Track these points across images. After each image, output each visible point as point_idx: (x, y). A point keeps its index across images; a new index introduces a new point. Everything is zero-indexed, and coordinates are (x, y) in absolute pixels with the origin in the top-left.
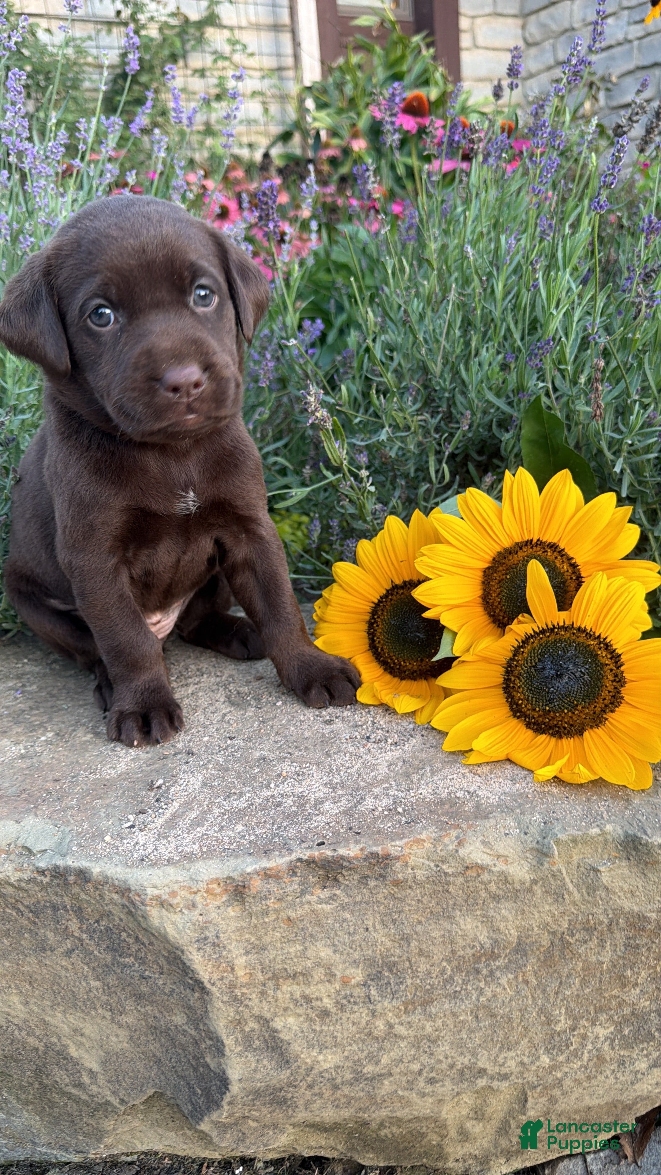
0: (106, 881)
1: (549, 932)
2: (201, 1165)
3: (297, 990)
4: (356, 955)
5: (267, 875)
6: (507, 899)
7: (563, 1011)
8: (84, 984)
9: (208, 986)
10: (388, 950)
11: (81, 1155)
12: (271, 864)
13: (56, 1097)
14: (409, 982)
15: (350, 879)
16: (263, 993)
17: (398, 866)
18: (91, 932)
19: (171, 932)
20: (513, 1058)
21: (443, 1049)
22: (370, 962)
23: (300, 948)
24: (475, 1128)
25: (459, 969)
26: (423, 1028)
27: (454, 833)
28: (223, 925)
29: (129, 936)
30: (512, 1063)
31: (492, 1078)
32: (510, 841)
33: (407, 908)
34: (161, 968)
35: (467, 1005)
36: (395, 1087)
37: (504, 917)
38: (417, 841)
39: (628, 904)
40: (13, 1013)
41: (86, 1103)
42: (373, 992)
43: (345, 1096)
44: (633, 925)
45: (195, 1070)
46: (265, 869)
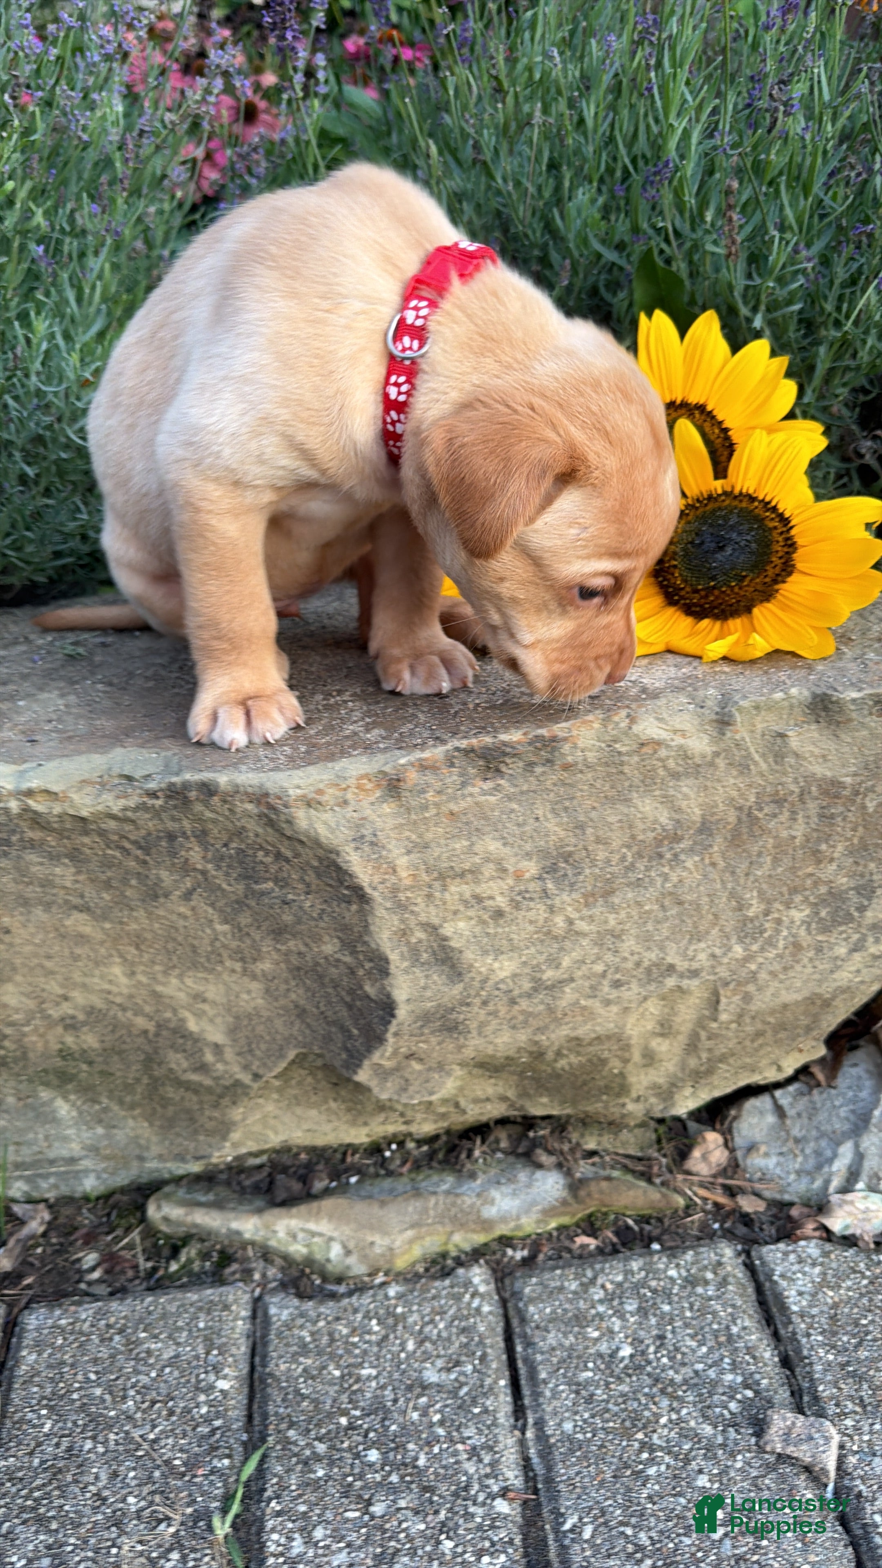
0: (237, 790)
1: (736, 809)
2: (345, 1154)
3: (467, 890)
4: (528, 847)
5: (423, 767)
6: (687, 775)
7: (755, 894)
8: (208, 931)
9: (368, 890)
10: (561, 840)
11: (203, 1162)
12: (426, 754)
13: (170, 1092)
14: (587, 871)
15: (515, 767)
16: (429, 896)
17: (566, 748)
18: (219, 859)
19: (322, 832)
20: (703, 950)
21: (629, 944)
22: (544, 854)
23: (466, 843)
24: (661, 1046)
25: (639, 855)
26: (606, 922)
27: (623, 713)
28: (379, 824)
29: (267, 853)
30: (702, 956)
31: (682, 976)
32: (686, 716)
33: (579, 794)
34: (308, 885)
35: (652, 893)
36: (577, 995)
37: (685, 795)
38: (584, 722)
39: (820, 770)
40: (114, 989)
41: (209, 1090)
42: (550, 885)
43: (523, 1012)
44: (825, 793)
45: (350, 1007)
46: (420, 759)
